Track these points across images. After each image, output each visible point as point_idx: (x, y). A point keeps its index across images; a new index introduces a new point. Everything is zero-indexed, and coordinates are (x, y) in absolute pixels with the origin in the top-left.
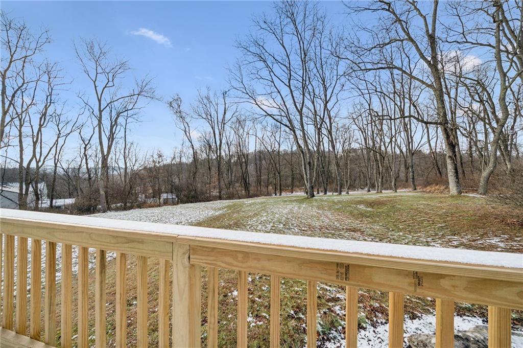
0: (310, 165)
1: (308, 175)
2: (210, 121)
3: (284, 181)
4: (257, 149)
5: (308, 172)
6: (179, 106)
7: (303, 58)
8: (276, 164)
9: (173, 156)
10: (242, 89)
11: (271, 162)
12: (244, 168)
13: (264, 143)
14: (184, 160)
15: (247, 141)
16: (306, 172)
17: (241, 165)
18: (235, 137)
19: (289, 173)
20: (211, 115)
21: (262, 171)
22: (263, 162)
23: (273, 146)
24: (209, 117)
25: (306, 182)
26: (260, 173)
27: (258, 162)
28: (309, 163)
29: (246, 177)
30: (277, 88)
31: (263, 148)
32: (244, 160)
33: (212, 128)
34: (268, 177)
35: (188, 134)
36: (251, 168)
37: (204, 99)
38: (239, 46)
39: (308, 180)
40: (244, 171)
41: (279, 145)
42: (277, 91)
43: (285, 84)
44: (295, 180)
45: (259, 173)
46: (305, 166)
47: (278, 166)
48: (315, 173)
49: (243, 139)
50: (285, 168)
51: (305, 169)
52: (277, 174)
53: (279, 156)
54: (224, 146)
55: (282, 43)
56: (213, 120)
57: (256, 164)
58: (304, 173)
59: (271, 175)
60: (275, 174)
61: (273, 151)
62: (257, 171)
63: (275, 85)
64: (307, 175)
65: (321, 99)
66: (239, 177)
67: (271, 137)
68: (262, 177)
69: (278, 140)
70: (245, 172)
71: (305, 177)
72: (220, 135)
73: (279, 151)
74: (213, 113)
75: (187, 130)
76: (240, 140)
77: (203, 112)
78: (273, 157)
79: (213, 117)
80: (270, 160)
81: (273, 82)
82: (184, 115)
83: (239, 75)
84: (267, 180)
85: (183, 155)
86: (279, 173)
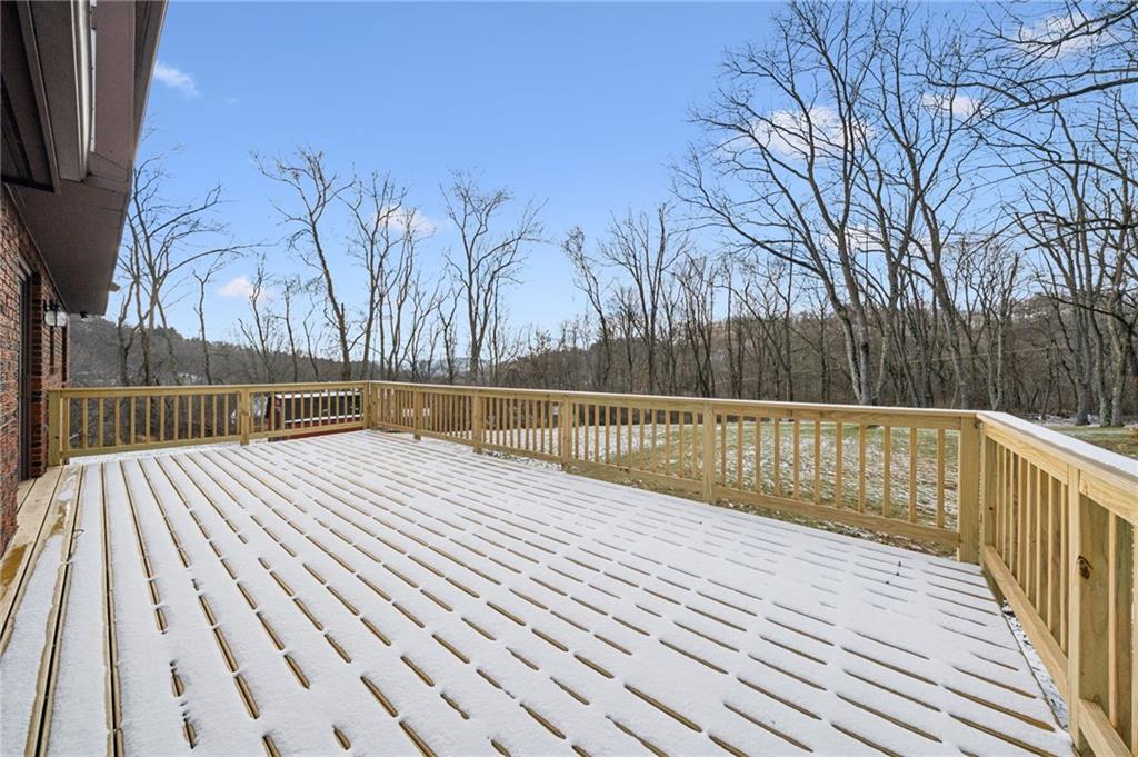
0: (867, 352)
1: (862, 373)
2: (634, 269)
3: (804, 389)
4: (731, 315)
5: (862, 367)
6: (580, 248)
7: (844, 112)
8: (779, 351)
9: (561, 337)
10: (700, 200)
11: (766, 345)
12: (702, 358)
13: (751, 302)
14: (580, 345)
15: (708, 300)
16: (857, 368)
17: (696, 352)
18: (682, 295)
19: (816, 370)
20: (634, 257)
21: (745, 365)
22: (748, 343)
23: (772, 308)
24: (632, 261)
25: (856, 390)
26: (740, 369)
27: (735, 345)
28: (866, 347)
29: (707, 379)
30: (780, 184)
31: (745, 312)
32: (701, 341)
33: (638, 281)
34: (760, 378)
35: (594, 297)
36: (719, 357)
37: (623, 226)
38: (697, 118)
39: (862, 387)
40: (702, 365)
41: (788, 304)
42: (780, 190)
43: (800, 176)
44: (833, 388)
45: (736, 369)
46: (854, 354)
47: (784, 352)
48: (881, 370)
49: (700, 298)
50: (804, 358)
51: (854, 359)
52: (782, 372)
53: (788, 332)
54: (661, 316)
55: (790, 89)
56: (638, 264)
57: (730, 350)
58: (853, 369)
59: (767, 375)
60: (777, 372)
61: (773, 319)
62: (732, 366)
63: (775, 178)
64: (859, 375)
65: (906, 184)
66: (692, 378)
67: (767, 286)
68: (744, 379)
69: (785, 294)
70: (705, 368)
71: (854, 378)
72: (653, 293)
73: (787, 320)
74: (640, 251)
75: (594, 290)
76: (694, 298)
77: (619, 251)
78: (771, 332)
79: (638, 258)
80: (764, 341)
81: (771, 172)
82: (588, 262)
83: (694, 173)
84: (756, 386)
85: (578, 335)
86: (788, 370)
